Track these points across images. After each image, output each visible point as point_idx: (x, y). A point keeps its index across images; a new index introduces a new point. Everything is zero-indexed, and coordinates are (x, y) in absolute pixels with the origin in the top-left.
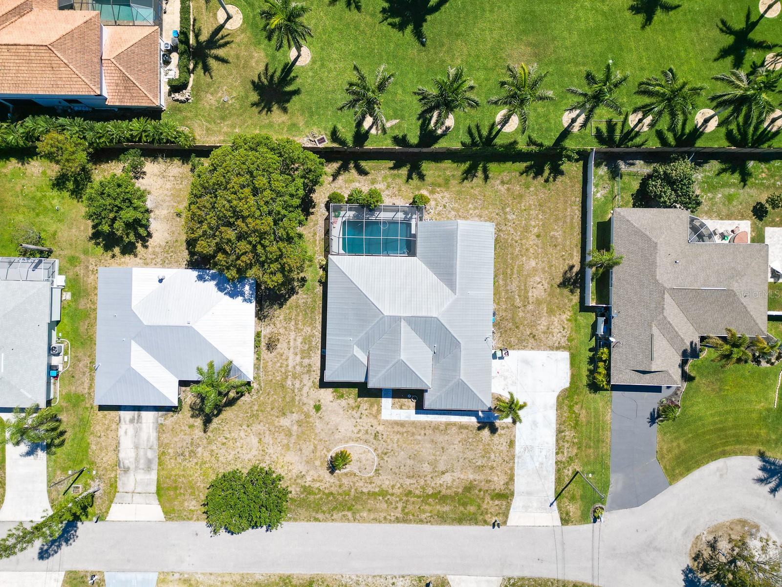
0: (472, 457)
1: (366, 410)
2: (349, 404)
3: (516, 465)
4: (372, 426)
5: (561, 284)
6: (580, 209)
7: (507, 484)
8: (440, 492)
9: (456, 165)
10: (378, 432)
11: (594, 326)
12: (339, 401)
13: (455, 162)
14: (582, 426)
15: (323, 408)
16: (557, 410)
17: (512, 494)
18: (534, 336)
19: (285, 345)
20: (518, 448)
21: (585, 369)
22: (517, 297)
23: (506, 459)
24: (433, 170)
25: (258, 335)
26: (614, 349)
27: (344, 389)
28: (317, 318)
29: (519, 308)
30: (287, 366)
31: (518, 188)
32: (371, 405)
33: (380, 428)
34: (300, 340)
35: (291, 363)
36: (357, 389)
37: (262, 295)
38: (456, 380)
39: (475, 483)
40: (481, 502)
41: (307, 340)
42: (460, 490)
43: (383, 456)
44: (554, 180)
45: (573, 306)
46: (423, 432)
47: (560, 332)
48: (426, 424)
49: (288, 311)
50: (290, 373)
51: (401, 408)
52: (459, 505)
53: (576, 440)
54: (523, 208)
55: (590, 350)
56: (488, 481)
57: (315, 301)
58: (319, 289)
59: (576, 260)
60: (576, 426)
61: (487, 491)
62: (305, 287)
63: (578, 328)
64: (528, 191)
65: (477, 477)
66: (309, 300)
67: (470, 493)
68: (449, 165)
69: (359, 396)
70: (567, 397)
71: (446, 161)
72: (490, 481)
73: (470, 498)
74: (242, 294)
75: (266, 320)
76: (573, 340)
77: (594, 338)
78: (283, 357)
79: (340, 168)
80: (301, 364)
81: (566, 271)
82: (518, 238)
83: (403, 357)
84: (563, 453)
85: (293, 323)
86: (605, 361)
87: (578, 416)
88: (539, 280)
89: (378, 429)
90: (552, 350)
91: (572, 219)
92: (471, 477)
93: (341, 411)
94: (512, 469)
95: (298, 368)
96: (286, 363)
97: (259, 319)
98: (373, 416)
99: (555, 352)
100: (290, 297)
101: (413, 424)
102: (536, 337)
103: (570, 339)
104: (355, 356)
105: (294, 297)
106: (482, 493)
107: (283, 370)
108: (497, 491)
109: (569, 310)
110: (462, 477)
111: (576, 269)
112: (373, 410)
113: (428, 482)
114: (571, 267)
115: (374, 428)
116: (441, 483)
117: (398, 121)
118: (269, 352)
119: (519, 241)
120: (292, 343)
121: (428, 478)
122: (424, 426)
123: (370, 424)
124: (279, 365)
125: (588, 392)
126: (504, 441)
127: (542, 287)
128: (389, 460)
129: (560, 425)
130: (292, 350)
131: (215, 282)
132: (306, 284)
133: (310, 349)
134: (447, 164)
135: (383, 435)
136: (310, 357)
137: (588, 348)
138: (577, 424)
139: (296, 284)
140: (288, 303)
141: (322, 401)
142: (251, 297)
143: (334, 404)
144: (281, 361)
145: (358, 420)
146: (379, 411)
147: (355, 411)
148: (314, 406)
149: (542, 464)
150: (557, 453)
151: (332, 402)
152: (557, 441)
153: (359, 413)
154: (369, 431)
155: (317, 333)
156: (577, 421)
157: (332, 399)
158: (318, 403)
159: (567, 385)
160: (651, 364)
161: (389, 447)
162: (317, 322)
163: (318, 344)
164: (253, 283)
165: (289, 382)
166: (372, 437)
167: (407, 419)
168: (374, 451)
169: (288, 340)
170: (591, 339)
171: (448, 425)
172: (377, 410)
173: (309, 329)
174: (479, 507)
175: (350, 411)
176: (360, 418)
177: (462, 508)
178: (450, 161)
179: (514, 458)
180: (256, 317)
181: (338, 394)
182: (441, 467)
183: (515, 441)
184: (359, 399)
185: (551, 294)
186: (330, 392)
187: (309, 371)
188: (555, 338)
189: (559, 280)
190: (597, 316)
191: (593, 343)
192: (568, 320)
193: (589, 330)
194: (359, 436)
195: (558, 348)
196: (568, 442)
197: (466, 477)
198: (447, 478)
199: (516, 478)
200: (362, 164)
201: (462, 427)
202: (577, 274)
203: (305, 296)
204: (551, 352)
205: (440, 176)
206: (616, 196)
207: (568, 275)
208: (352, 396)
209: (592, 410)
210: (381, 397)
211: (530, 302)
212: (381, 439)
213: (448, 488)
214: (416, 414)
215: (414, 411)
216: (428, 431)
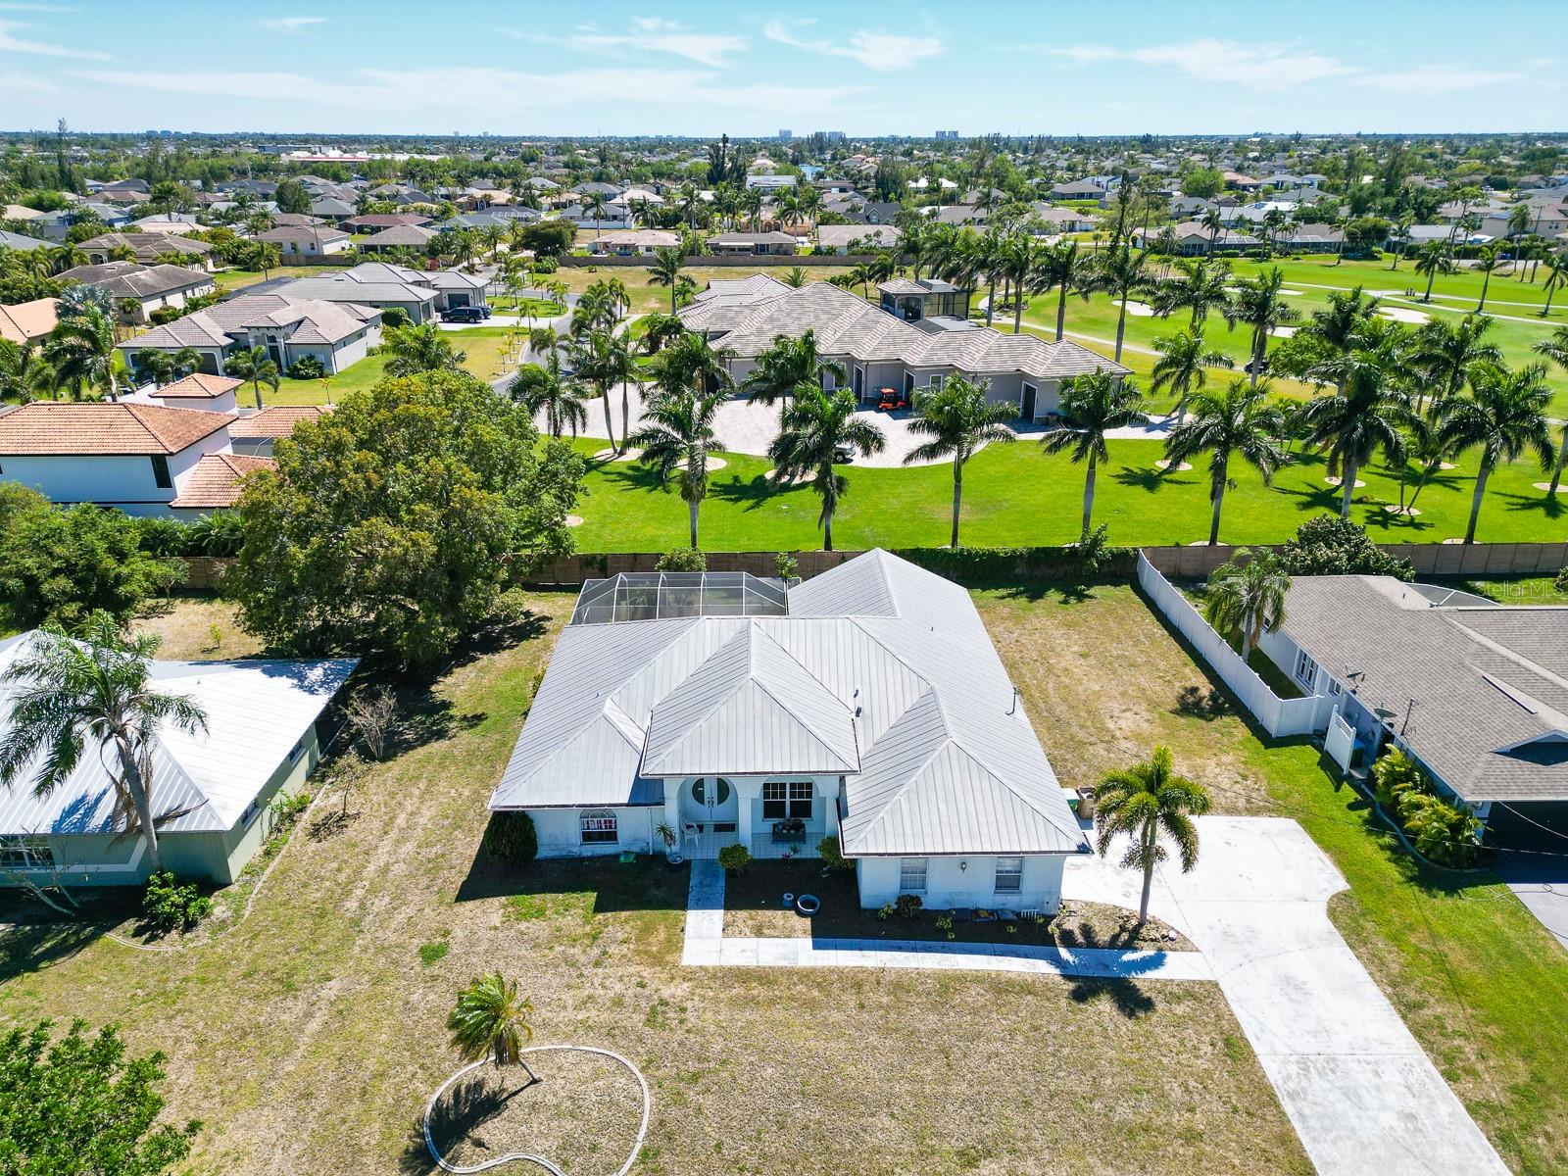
1: (623, 942)
2: (559, 930)
4: (642, 985)
5: (1178, 711)
10: (663, 1003)
11: (1328, 763)
12: (523, 925)
14: (1482, 987)
15: (458, 951)
20: (1274, 1067)
21: (1369, 845)
23: (1243, 1101)
27: (548, 896)
32: (646, 929)
33: (678, 990)
36: (595, 893)
44: (1082, 605)
45: (1240, 742)
46: (849, 998)
47: (1236, 782)
48: (862, 976)
51: (759, 935)
55: (1354, 806)
60: (1456, 988)
63: (1283, 775)
69: (601, 908)
70: (1364, 914)
76: (1286, 794)
77: (1347, 786)
81: (1183, 696)
84: (1469, 1071)
86: (1409, 777)
87: (1440, 959)
88: (1124, 707)
89: (663, 994)
98: (651, 958)
101: (807, 976)
103: (1277, 796)
109: (1235, 748)
112: (652, 941)
114: (1193, 690)
115: (648, 992)
120: (400, 822)
122: (852, 980)
123: (636, 979)
125: (1425, 896)
126: (1200, 1037)
127: (1136, 716)
129: (1393, 985)
132: (487, 722)
135: (683, 1009)
137: (1341, 803)
138: (1455, 982)
141: (458, 931)
143: (505, 934)
145: (589, 971)
146: (674, 943)
147: (581, 946)
148: (424, 949)
150: (1451, 1077)
151: (497, 929)
152: (1418, 1034)
153: (595, 951)
154: (630, 1001)
156: (1451, 974)
157: (498, 923)
158: (438, 940)
159: (1341, 885)
160: (1538, 718)
161: (712, 1051)
166: (642, 1015)
167: (780, 964)
169: (391, 815)
170: (1335, 788)
171: (951, 979)
172: (668, 940)
175: (562, 948)
176: (598, 965)
179: (1273, 1097)
181: (524, 910)
183: (1242, 1038)
186: (497, 906)
189: (1171, 706)
190: (1320, 749)
191: (1349, 793)
192: (1245, 763)
195: (1253, 812)
196: (1463, 1034)
201: (1008, 987)
202: (1212, 698)
203: (472, 741)
204: (1235, 818)
207: (1191, 699)
208: (574, 911)
209: (1480, 939)
210: (684, 908)
211: (1120, 736)
212: (673, 1023)
214: (816, 947)
215: (809, 941)
216: (873, 998)
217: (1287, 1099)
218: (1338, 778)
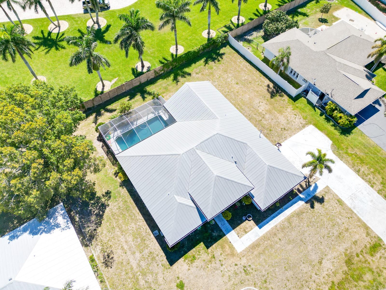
0: (327, 232)
1: (221, 254)
2: (204, 261)
3: (358, 215)
4: (236, 265)
5: (271, 96)
6: (246, 62)
7: (368, 234)
8: (333, 282)
9: (165, 80)
10: (245, 267)
11: (309, 102)
12: (194, 264)
13: (164, 79)
14: (365, 158)
15: (185, 282)
16: (342, 160)
17: (380, 240)
18: (285, 129)
19: (120, 251)
20: (348, 202)
21: (329, 126)
22: (254, 116)
23: (349, 215)
24: (155, 88)
25: (92, 260)
26: (334, 97)
27: (192, 251)
28: (134, 212)
29: (261, 120)
30: (132, 268)
31: (207, 71)
32: (223, 247)
33: (244, 261)
34: (130, 239)
35: (134, 264)
36: (202, 243)
37: (79, 226)
38: (266, 169)
39: (348, 252)
40: (368, 266)
41: (136, 235)
42: (346, 268)
43: (265, 285)
44: (222, 59)
45: (288, 102)
46: (276, 239)
47: (296, 118)
48: (274, 231)
49: (108, 224)
50: (139, 273)
51: (246, 232)
52: (357, 282)
53: (372, 170)
54: (218, 77)
55: (321, 115)
56: (355, 243)
57: (126, 201)
58: (124, 191)
59: (267, 82)
60: (362, 162)
61: (362, 251)
62: (112, 197)
63: (302, 110)
64: (213, 70)
65: (345, 246)
66: (121, 204)
67: (353, 264)
68: (161, 82)
69: (208, 247)
70: (338, 149)
71: (158, 81)
72: (356, 242)
73: (357, 269)
74: (58, 226)
75: (93, 243)
76: (306, 117)
77: (316, 109)
78: (125, 263)
79: (96, 117)
80: (143, 258)
81: (268, 90)
82: (227, 90)
83: (216, 173)
84: (374, 183)
85: (118, 229)
86: (336, 109)
87: (356, 155)
88: (258, 101)
89: (243, 264)
90: (302, 129)
91: (246, 68)
92: (341, 249)
93: (202, 273)
94: (359, 220)
95: (143, 264)
96: (129, 267)
97: (86, 246)
98: (231, 255)
99: (304, 130)
100: (104, 212)
101: (265, 238)
102: (286, 129)
103: (305, 118)
104: (180, 203)
105: (107, 210)
106: (361, 256)
107: (130, 275)
108: (368, 246)
109: (288, 105)
110: (335, 254)
111: (271, 85)
112: (227, 250)
113: (317, 281)
114: (268, 86)
115: (239, 266)
116: (326, 273)
117: (117, 78)
118: (109, 268)
119: (230, 91)
120: (126, 247)
121: (314, 277)
122: (273, 233)
123: (234, 264)
124: (124, 273)
125: (345, 137)
126: (334, 203)
127: (263, 103)
128: (272, 285)
129: (353, 167)
130: (129, 253)
131: (28, 232)
132: (112, 194)
133: (143, 240)
134: (160, 82)
135: (250, 266)
136: (147, 246)
137: (319, 115)
138: (361, 160)
139: (103, 200)
140: (104, 217)
141: (180, 275)
142: (68, 224)
143: (193, 270)
144: (124, 268)
145: (222, 269)
146: (232, 247)
147: (213, 262)
148: (177, 286)
149: (372, 201)
150: (372, 187)
151: (189, 269)
152: (363, 178)
153: (218, 262)
154: (238, 272)
155: (141, 224)
156: (359, 158)
157: (187, 267)
158: (178, 281)
159: (331, 142)
160: (360, 86)
161: (264, 273)
162: (137, 215)
163: (147, 231)
164: (64, 213)
165: (142, 282)
166: (243, 274)
167: (257, 238)
168: (255, 287)
169: (120, 246)
170: (315, 110)
171: (289, 219)
172: (230, 247)
173: (133, 225)
174: (371, 270)
175: (209, 266)
176: (222, 265)
177: (361, 283)
178: (161, 80)
179: (352, 211)
180: (82, 246)
181: (190, 259)
182: (315, 257)
183: (340, 199)
184: (210, 250)
185: (271, 104)
186: (182, 262)
187: (153, 259)
188: (296, 123)
189: (269, 95)
190: (305, 98)
191: (318, 111)
192: (293, 110)
193: (309, 107)
194: (232, 282)
195: (304, 127)
196: (369, 174)
197: (339, 253)
198: (327, 264)
199: (369, 225)
200: (109, 108)
201: (299, 214)
202: (274, 87)
203: (115, 204)
204: (302, 131)
205: (161, 88)
206: (257, 48)
207: (270, 90)
208: (202, 252)
209: (360, 145)
210: (225, 235)
211: (264, 114)
212: (251, 271)
213: (335, 273)
214: (260, 228)
215: (257, 227)
216: (280, 235)
217: (354, 209)
218: (314, 107)
